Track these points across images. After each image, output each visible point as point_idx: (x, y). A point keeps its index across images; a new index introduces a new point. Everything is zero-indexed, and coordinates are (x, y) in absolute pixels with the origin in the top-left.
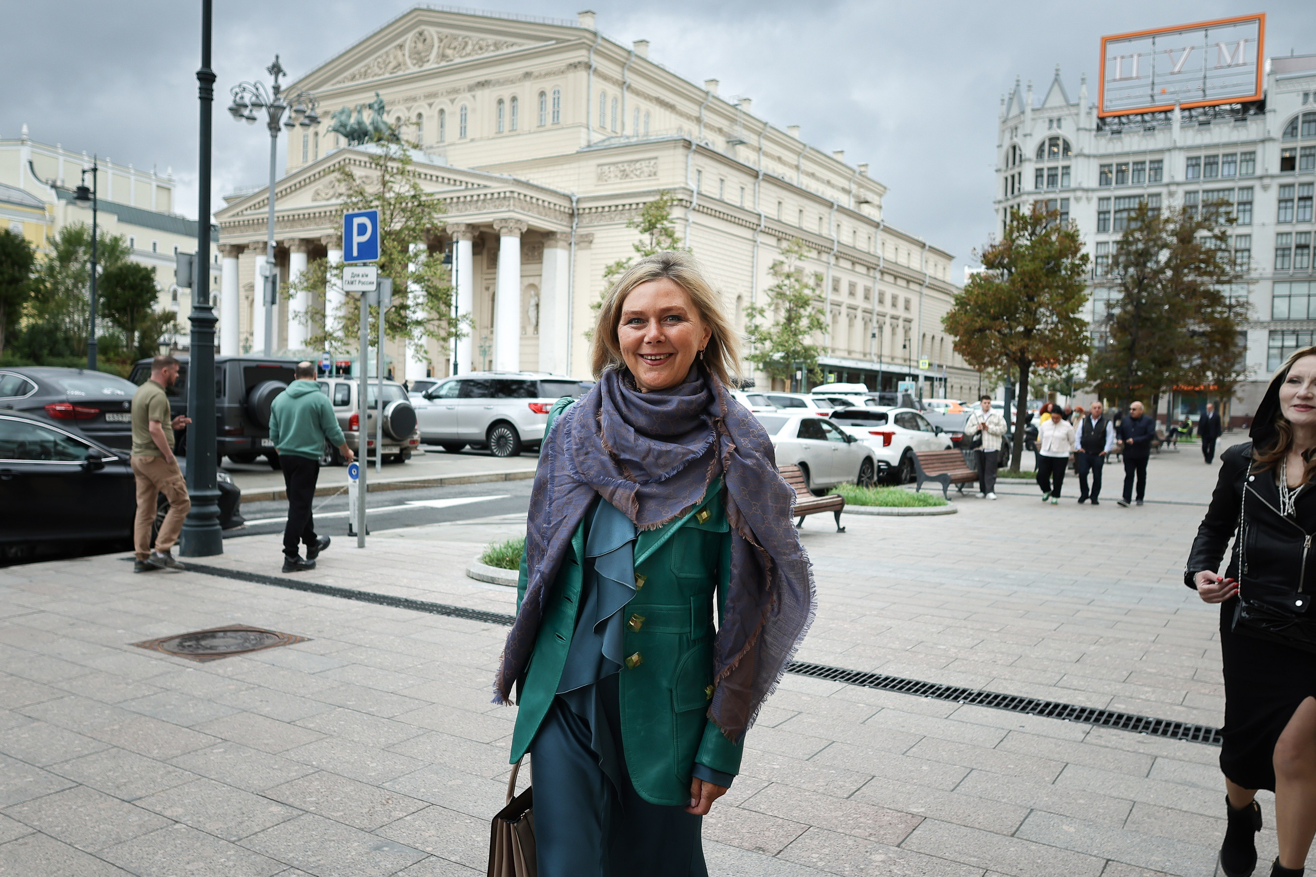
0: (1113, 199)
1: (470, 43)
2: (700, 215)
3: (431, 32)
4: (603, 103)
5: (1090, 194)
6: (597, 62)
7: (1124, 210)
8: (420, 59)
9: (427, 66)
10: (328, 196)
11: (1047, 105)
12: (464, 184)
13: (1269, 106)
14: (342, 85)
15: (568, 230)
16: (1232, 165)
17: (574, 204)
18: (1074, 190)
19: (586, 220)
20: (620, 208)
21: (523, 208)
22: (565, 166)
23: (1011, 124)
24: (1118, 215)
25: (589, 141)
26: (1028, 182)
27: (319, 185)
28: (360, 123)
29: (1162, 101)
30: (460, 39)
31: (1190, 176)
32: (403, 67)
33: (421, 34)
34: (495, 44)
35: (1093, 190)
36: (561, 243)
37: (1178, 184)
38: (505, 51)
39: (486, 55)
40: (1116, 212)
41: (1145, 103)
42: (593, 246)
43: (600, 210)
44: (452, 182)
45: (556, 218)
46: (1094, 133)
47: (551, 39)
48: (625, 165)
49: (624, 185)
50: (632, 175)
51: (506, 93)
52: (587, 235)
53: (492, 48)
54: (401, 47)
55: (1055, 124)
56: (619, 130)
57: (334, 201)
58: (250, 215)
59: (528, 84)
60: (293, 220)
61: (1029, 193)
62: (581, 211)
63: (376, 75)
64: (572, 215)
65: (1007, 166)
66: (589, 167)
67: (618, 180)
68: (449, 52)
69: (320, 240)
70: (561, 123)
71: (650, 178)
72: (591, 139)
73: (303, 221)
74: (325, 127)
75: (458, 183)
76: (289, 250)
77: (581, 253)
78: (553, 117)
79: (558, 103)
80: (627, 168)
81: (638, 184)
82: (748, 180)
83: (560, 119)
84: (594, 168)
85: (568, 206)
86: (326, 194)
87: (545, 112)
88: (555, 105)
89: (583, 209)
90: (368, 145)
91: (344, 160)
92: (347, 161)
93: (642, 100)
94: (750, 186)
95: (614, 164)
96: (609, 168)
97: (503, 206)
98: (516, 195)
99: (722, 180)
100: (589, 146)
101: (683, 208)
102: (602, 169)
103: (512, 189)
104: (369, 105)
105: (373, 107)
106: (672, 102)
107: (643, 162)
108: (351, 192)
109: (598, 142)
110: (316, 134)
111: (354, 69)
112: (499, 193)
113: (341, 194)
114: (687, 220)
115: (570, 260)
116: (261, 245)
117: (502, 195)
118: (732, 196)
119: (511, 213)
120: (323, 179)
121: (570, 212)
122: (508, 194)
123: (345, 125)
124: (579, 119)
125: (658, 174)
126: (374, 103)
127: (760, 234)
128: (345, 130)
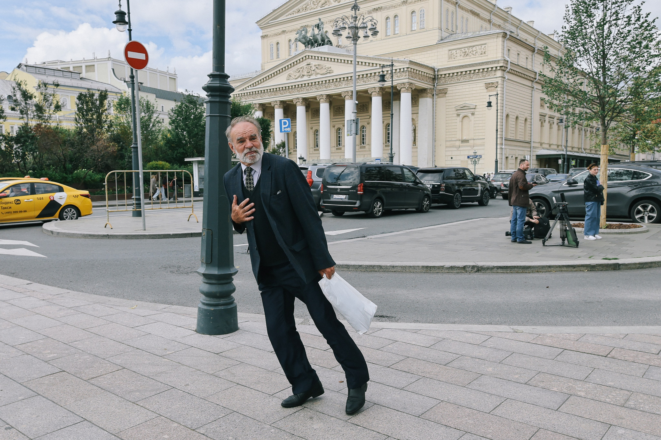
2: (511, 75)
4: (447, 15)
10: (296, 77)
12: (378, 65)
14: (292, 16)
15: (432, 87)
17: (436, 73)
19: (442, 81)
20: (464, 73)
21: (412, 77)
22: (428, 52)
25: (442, 37)
27: (291, 71)
28: (314, 36)
32: (327, 3)
36: (430, 95)
42: (447, 95)
43: (451, 75)
44: (371, 65)
45: (426, 81)
48: (466, 49)
49: (466, 60)
50: (471, 54)
51: (391, 14)
52: (443, 89)
56: (454, 30)
57: (299, 79)
58: (250, 90)
59: (404, 8)
60: (276, 90)
62: (439, 76)
63: (312, 9)
64: (434, 79)
66: (444, 51)
67: (462, 58)
69: (292, 101)
70: (426, 28)
71: (482, 55)
72: (443, 36)
73: (282, 92)
74: (283, 40)
75: (375, 65)
76: (274, 107)
77: (439, 100)
78: (421, 25)
79: (423, 17)
80: (467, 50)
81: (475, 59)
82: (529, 53)
83: (425, 26)
84: (447, 52)
85: (433, 74)
86: (295, 76)
87: (415, 23)
88: (421, 18)
89: (441, 75)
90: (319, 47)
91: (306, 57)
92: (307, 57)
93: (464, 12)
94: (530, 57)
95: (459, 49)
96: (456, 51)
97: (402, 76)
98: (410, 69)
99: (518, 54)
100: (442, 40)
101: (502, 71)
102: (451, 52)
103: (408, 66)
104: (316, 25)
105: (318, 26)
106: (478, 12)
107: (477, 47)
108: (310, 74)
109: (446, 37)
110: (278, 43)
111: (299, 7)
112: (400, 69)
113: (303, 75)
114: (505, 78)
115: (433, 104)
116: (258, 106)
117: (402, 70)
118: (522, 63)
119: (407, 80)
120: (293, 68)
121: (434, 77)
122: (405, 69)
123: (305, 37)
124: (437, 25)
125: (486, 53)
126: (318, 24)
127: (535, 83)
128: (305, 40)
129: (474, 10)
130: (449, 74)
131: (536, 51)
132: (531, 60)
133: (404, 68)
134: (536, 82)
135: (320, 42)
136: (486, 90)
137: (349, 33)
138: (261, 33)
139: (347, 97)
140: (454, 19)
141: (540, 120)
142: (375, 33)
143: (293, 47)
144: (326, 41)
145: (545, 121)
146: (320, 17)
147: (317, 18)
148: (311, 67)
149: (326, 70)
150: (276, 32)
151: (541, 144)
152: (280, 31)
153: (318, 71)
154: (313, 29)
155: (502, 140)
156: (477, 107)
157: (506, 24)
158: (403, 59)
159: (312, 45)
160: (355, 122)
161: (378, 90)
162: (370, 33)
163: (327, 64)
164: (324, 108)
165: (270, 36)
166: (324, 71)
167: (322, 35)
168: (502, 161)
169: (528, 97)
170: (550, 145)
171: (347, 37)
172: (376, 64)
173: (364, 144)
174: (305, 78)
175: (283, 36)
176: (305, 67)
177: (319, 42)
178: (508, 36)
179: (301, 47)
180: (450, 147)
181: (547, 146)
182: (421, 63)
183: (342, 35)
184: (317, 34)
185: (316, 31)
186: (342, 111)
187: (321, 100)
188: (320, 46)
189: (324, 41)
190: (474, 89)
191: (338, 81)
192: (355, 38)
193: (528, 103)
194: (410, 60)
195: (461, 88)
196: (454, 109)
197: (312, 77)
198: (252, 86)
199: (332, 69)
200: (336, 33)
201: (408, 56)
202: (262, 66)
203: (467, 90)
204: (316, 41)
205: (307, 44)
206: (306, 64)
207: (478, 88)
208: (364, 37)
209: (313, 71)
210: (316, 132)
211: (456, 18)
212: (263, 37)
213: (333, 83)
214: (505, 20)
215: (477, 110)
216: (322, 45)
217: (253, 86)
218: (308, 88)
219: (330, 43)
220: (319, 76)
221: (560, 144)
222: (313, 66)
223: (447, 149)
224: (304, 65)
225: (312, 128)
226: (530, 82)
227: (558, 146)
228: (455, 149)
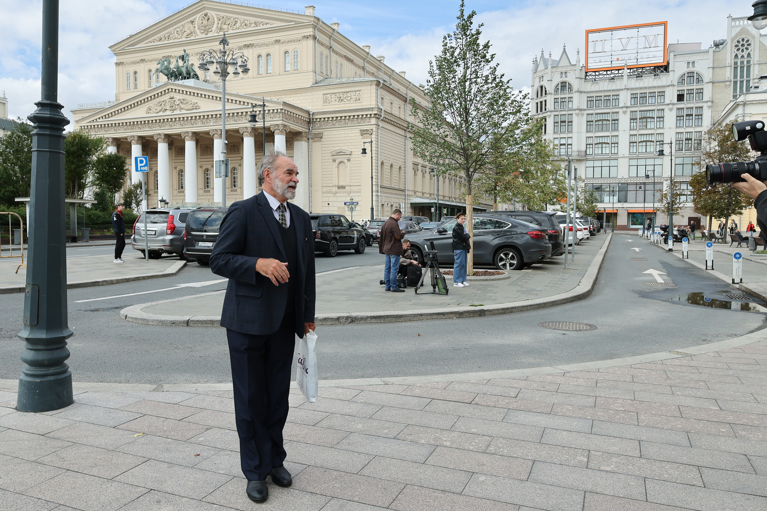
0: (594, 114)
1: (239, 21)
2: (385, 123)
3: (212, 14)
4: (321, 59)
5: (583, 112)
6: (319, 35)
7: (600, 120)
8: (207, 30)
9: (210, 35)
10: (157, 111)
11: (559, 65)
12: (250, 104)
13: (671, 68)
14: (153, 44)
15: (307, 131)
16: (654, 98)
17: (311, 116)
18: (575, 110)
19: (317, 125)
20: (339, 118)
21: (286, 119)
22: (303, 94)
23: (539, 74)
24: (597, 123)
26: (550, 105)
27: (151, 104)
28: (178, 67)
29: (616, 64)
30: (232, 19)
31: (633, 103)
32: (194, 34)
33: (206, 15)
34: (255, 23)
35: (584, 110)
36: (305, 138)
37: (627, 107)
38: (262, 27)
39: (249, 29)
40: (596, 121)
41: (607, 65)
42: (322, 140)
43: (326, 119)
44: (242, 103)
45: (301, 124)
46: (584, 80)
47: (291, 21)
48: (341, 94)
49: (340, 106)
50: (345, 100)
51: (263, 51)
52: (319, 134)
53: (253, 25)
54: (192, 22)
55: (564, 75)
56: (329, 74)
57: (161, 114)
58: (101, 122)
59: (277, 47)
60: (133, 124)
61: (551, 111)
62: (315, 120)
63: (175, 38)
64: (309, 123)
65: (537, 97)
66: (318, 95)
67: (337, 103)
68: (225, 27)
69: (152, 137)
70: (300, 70)
71: (356, 102)
72: (317, 79)
73: (140, 126)
74: (142, 69)
75: (246, 104)
76: (130, 143)
77: (315, 144)
78: (294, 66)
79: (297, 58)
80: (342, 96)
81: (349, 105)
82: (402, 103)
83: (299, 67)
84: (322, 96)
85: (307, 117)
86: (156, 109)
87: (288, 63)
88: (294, 59)
89: (316, 119)
90: (183, 81)
91: (168, 89)
92: (170, 90)
93: (339, 57)
94: (403, 106)
95: (334, 93)
96: (331, 96)
97: (276, 117)
98: (283, 111)
99: (392, 103)
100: (316, 83)
101: (376, 119)
102: (326, 96)
103: (281, 108)
104: (180, 57)
105: (183, 58)
106: (352, 58)
107: (351, 93)
108: (173, 108)
109: (321, 81)
110: (135, 73)
111: (161, 35)
112: (273, 110)
113: (166, 110)
114: (379, 126)
115: (309, 148)
116: (111, 140)
117: (275, 111)
118: (395, 112)
119: (281, 122)
120: (153, 101)
121: (309, 121)
122: (279, 111)
123: (167, 68)
124: (311, 67)
125: (361, 99)
126: (183, 56)
127: (408, 133)
128: (168, 72)
129: (348, 56)
130: (324, 118)
131: (408, 102)
132: (403, 110)
133: (277, 110)
134: (409, 131)
135: (185, 75)
136: (361, 137)
137: (217, 68)
138: (115, 59)
139: (215, 136)
140: (329, 62)
141: (413, 169)
142: (246, 71)
143: (154, 77)
144: (192, 74)
145: (418, 170)
146: (186, 48)
147: (182, 48)
148: (174, 101)
149: (191, 106)
150: (133, 60)
151: (415, 192)
152: (138, 59)
153: (183, 106)
154: (177, 61)
155: (378, 187)
156: (353, 153)
157: (380, 73)
158: (276, 100)
159: (176, 77)
160: (225, 163)
161: (250, 130)
162: (240, 70)
163: (194, 99)
164: (190, 146)
165: (127, 63)
166: (190, 107)
167: (187, 68)
168: (378, 209)
169: (401, 146)
170: (423, 194)
171: (215, 73)
172: (248, 103)
173: (235, 187)
174: (168, 113)
175: (142, 65)
176: (167, 102)
177: (183, 74)
178: (381, 85)
179: (163, 79)
180: (327, 193)
181: (421, 195)
182: (295, 105)
183: (209, 70)
184: (182, 67)
185: (181, 63)
186: (211, 150)
187: (187, 138)
188: (185, 79)
189: (189, 75)
190: (350, 135)
191: (206, 118)
192: (224, 74)
193: (401, 151)
194: (284, 101)
195: (337, 133)
196: (330, 155)
197: (176, 112)
198: (104, 117)
199: (199, 104)
200: (202, 66)
201: (282, 97)
202: (116, 96)
203: (343, 136)
204: (181, 74)
205: (170, 76)
206: (169, 97)
207: (354, 135)
208: (233, 73)
209: (177, 106)
210: (181, 173)
211: (330, 62)
212: (117, 64)
213: (199, 120)
214: (379, 69)
215: (352, 156)
216: (187, 79)
217: (106, 118)
218: (171, 123)
219: (196, 77)
220: (184, 112)
221: (432, 192)
222: (177, 100)
223: (324, 195)
224: (166, 98)
225: (176, 168)
226: (403, 131)
227: (431, 195)
228: (332, 195)
